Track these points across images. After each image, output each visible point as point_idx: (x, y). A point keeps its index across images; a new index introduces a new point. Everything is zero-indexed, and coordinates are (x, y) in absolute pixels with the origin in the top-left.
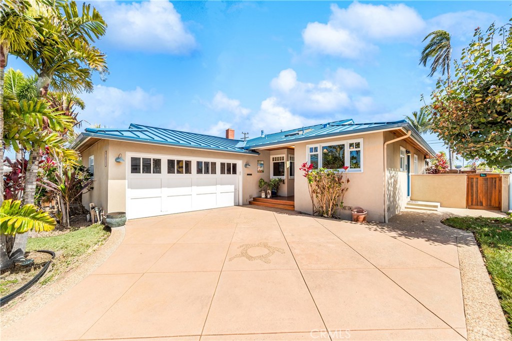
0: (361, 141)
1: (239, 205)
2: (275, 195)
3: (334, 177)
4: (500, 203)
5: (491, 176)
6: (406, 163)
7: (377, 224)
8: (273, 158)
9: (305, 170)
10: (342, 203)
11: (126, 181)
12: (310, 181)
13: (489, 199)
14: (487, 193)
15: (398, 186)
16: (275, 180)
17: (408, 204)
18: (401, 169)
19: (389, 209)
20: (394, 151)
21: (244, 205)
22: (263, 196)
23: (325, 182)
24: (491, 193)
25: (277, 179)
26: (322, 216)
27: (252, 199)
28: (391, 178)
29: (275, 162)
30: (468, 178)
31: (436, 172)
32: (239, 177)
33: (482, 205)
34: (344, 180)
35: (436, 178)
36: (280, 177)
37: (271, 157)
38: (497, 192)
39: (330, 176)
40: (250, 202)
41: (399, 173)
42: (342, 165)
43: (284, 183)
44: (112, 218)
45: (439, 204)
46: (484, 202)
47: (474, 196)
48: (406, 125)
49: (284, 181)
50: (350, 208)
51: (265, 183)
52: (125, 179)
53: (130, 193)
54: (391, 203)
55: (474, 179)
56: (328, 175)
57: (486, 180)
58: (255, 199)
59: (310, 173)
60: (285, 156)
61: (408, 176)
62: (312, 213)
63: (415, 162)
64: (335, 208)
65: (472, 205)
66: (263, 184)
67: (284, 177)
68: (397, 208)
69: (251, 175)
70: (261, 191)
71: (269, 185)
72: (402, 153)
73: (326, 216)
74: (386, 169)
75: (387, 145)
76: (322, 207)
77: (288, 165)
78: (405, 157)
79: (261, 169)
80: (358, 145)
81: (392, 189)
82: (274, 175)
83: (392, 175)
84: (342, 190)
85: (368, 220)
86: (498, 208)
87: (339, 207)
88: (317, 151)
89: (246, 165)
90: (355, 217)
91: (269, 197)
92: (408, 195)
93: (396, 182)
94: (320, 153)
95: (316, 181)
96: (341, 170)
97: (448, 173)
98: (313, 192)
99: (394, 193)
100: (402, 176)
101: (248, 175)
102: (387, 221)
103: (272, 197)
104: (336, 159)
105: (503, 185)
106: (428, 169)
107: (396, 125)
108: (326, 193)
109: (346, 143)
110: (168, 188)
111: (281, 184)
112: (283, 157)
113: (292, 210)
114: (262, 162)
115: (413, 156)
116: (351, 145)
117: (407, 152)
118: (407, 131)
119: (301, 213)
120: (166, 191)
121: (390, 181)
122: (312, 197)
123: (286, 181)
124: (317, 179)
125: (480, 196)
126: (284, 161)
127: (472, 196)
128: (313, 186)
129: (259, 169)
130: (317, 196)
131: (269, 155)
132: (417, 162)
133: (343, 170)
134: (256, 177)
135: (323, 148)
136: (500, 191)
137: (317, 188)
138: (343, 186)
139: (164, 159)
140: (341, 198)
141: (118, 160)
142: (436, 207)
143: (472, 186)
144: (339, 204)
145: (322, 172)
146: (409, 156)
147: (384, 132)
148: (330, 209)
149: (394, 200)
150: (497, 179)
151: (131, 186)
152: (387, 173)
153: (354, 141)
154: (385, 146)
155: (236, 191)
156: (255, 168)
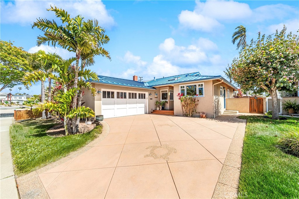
0: (203, 83)
1: (146, 114)
2: (163, 109)
3: (192, 99)
4: (263, 110)
5: (259, 99)
6: (223, 93)
7: (210, 118)
8: (162, 91)
9: (179, 96)
10: (196, 110)
11: (101, 101)
12: (182, 101)
13: (259, 109)
14: (257, 106)
15: (219, 103)
16: (163, 101)
17: (224, 112)
18: (221, 96)
19: (215, 113)
20: (217, 88)
21: (149, 113)
22: (158, 109)
23: (189, 102)
24: (259, 106)
25: (164, 101)
26: (187, 116)
27: (153, 111)
28: (216, 99)
29: (163, 93)
30: (250, 100)
31: (238, 97)
32: (147, 100)
33: (256, 111)
34: (196, 100)
35: (237, 99)
36: (166, 100)
37: (161, 90)
38: (262, 105)
39: (190, 99)
40: (151, 112)
41: (220, 97)
42: (195, 94)
43: (167, 103)
44: (99, 117)
45: (238, 112)
46: (257, 110)
47: (253, 108)
48: (221, 78)
49: (167, 102)
50: (199, 113)
51: (159, 103)
52: (101, 100)
53: (103, 107)
54: (216, 110)
55: (253, 100)
56: (190, 98)
57: (257, 100)
58: (154, 111)
59: (181, 98)
60: (167, 90)
61: (225, 99)
62: (182, 115)
63: (228, 93)
64: (192, 113)
65: (252, 111)
66: (157, 104)
67: (168, 100)
68: (219, 112)
69: (152, 99)
70: (157, 107)
71: (161, 104)
72: (221, 88)
73: (189, 116)
74: (214, 95)
75: (214, 85)
76: (187, 113)
77: (169, 94)
78: (222, 90)
79: (156, 96)
80: (202, 85)
81: (217, 104)
82: (162, 99)
83: (217, 98)
84: (196, 105)
85: (207, 117)
86: (262, 113)
87: (194, 112)
88: (184, 88)
89: (150, 94)
90: (201, 116)
91: (161, 109)
92: (225, 108)
93: (218, 101)
94: (185, 89)
95: (184, 101)
96: (195, 96)
97: (243, 97)
98: (183, 106)
99: (218, 106)
100: (221, 99)
101: (151, 99)
102: (214, 117)
103: (162, 110)
104: (192, 91)
105: (264, 102)
106: (234, 96)
107: (217, 77)
108: (189, 106)
109: (197, 84)
110: (117, 104)
111: (166, 103)
112: (167, 91)
113: (173, 115)
114: (157, 93)
115: (227, 90)
116: (199, 85)
117: (224, 88)
118: (222, 80)
119: (177, 116)
120: (116, 106)
121: (216, 101)
122: (182, 108)
123: (168, 102)
124: (185, 100)
125: (255, 107)
126: (167, 92)
127: (252, 107)
128: (183, 103)
129: (155, 96)
130: (185, 108)
131: (160, 90)
132: (229, 92)
133: (196, 96)
134: (154, 100)
135: (187, 86)
136: (263, 105)
137: (185, 104)
138: (196, 103)
139: (115, 91)
140: (195, 108)
141: (98, 92)
142: (237, 112)
143: (252, 103)
144: (194, 111)
145: (187, 97)
146: (225, 90)
147: (213, 80)
148: (190, 113)
149: (218, 109)
150: (262, 100)
151: (104, 104)
152: (214, 97)
153: (200, 84)
154: (213, 86)
155: (145, 107)
156: (153, 96)
